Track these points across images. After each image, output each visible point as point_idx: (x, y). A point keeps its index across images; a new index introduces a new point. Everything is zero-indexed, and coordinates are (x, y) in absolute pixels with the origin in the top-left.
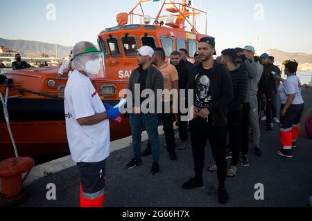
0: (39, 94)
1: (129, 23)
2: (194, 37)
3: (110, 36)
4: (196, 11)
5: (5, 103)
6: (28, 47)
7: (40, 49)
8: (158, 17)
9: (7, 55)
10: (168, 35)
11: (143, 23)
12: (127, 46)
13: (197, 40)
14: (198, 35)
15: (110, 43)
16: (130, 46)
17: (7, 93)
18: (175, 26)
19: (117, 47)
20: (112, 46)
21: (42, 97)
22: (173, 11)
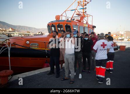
0: (23, 46)
1: (60, 19)
2: (87, 26)
3: (52, 24)
4: (88, 15)
5: (9, 49)
6: (22, 29)
7: (27, 30)
8: (72, 17)
9: (13, 32)
10: (76, 25)
11: (66, 20)
12: (59, 29)
13: (88, 27)
14: (89, 25)
15: (52, 28)
16: (61, 29)
17: (10, 45)
18: (79, 21)
19: (55, 29)
20: (53, 29)
21: (24, 48)
22: (79, 15)
